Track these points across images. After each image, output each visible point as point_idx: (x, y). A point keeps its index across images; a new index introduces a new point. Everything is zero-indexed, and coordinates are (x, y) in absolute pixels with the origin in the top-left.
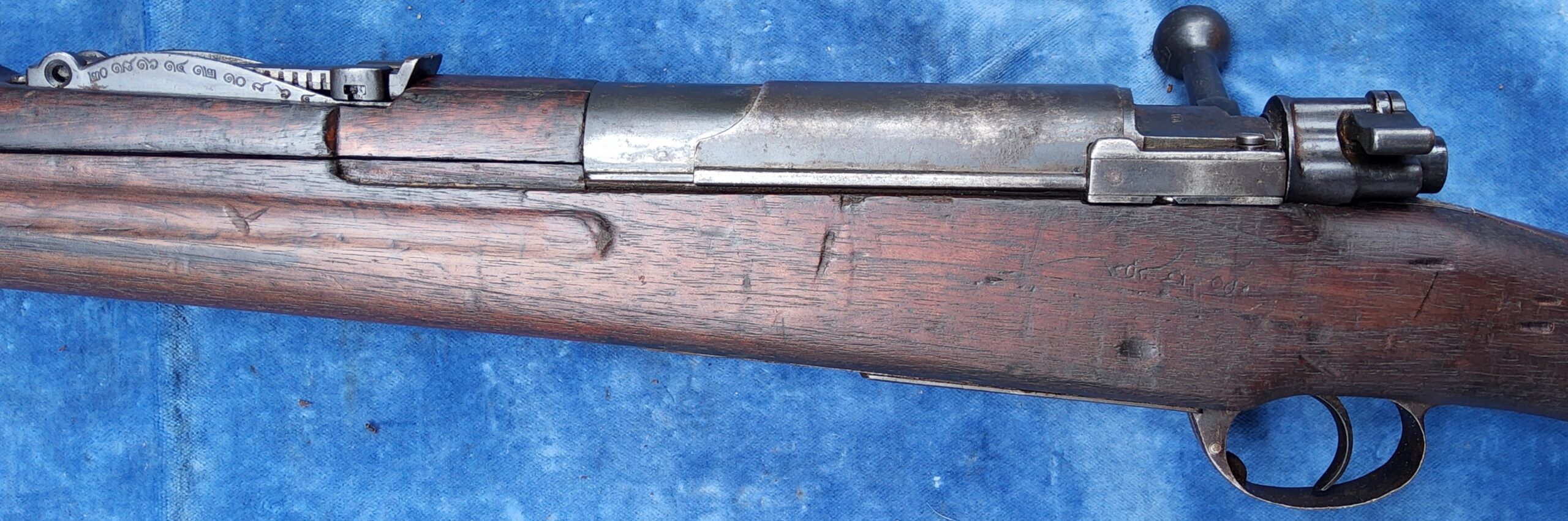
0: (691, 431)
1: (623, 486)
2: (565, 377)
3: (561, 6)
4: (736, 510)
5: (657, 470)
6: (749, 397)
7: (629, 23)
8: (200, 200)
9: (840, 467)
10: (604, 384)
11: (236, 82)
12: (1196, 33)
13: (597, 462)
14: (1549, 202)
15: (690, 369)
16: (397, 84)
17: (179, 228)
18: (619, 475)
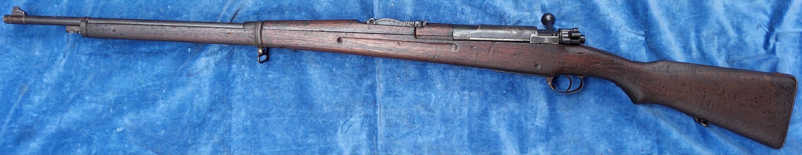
0: (462, 83)
1: (451, 92)
2: (442, 73)
3: (441, 11)
4: (470, 96)
5: (457, 89)
6: (472, 77)
7: (453, 14)
8: (394, 41)
9: (488, 89)
10: (448, 74)
11: (399, 24)
12: (548, 18)
13: (447, 88)
14: (608, 47)
15: (462, 72)
16: (424, 24)
18: (450, 90)
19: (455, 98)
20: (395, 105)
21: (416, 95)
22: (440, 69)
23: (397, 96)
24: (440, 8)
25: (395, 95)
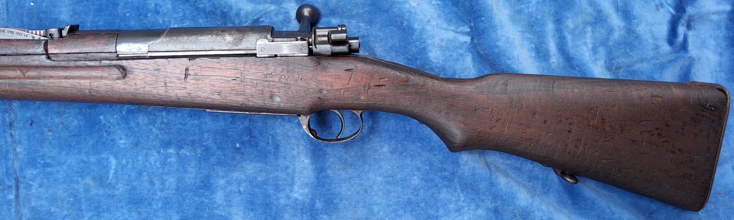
0: (164, 134)
1: (145, 151)
2: (125, 120)
3: (120, 11)
4: (179, 157)
5: (154, 146)
6: (181, 123)
7: (140, 15)
8: (10, 68)
9: (209, 142)
10: (137, 121)
11: (19, 35)
12: (306, 12)
13: (137, 144)
14: (410, 57)
15: (162, 116)
16: (64, 33)
17: (5, 76)
18: (143, 148)
19: (153, 162)
20: (45, 181)
21: (82, 161)
22: (122, 112)
23: (46, 165)
24: (118, 5)
25: (45, 163)
